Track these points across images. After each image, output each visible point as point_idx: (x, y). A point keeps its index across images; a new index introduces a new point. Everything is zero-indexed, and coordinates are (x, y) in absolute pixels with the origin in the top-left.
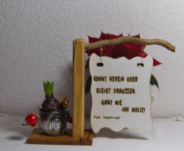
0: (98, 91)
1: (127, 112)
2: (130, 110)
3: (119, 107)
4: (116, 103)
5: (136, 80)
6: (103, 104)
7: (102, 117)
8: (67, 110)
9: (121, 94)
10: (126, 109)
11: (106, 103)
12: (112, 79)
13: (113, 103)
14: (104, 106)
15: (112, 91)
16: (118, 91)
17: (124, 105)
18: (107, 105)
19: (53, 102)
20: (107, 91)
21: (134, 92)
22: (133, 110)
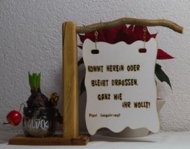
0: (93, 83)
1: (128, 108)
2: (132, 105)
3: (119, 102)
4: (116, 97)
5: (138, 69)
6: (100, 99)
7: (99, 115)
8: (57, 107)
9: (121, 86)
10: (127, 105)
11: (103, 98)
12: (109, 68)
13: (112, 97)
14: (101, 101)
15: (110, 83)
16: (117, 82)
17: (125, 99)
18: (105, 100)
19: (39, 97)
20: (104, 83)
21: (136, 83)
22: (136, 105)
